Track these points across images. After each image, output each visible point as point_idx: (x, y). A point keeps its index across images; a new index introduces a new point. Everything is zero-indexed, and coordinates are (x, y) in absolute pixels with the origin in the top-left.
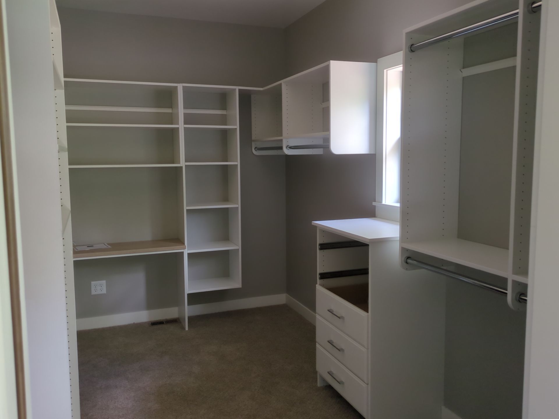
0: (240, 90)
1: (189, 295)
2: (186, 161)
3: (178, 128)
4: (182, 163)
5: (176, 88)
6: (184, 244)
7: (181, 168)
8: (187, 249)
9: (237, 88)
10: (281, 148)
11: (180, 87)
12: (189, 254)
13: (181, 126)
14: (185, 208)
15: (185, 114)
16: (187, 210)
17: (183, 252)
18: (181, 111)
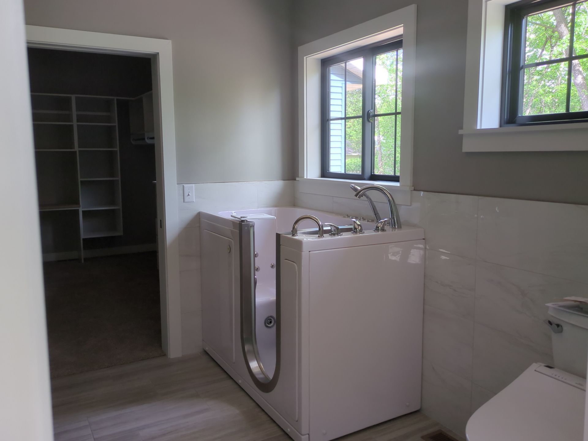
0: (117, 100)
1: (84, 239)
2: (79, 147)
3: (73, 125)
4: (76, 149)
5: (71, 97)
6: (79, 204)
7: (75, 152)
8: (81, 208)
9: (115, 98)
10: (144, 139)
11: (73, 97)
12: (83, 212)
13: (75, 123)
14: (80, 179)
15: (77, 115)
16: (81, 182)
17: (78, 210)
18: (74, 113)
